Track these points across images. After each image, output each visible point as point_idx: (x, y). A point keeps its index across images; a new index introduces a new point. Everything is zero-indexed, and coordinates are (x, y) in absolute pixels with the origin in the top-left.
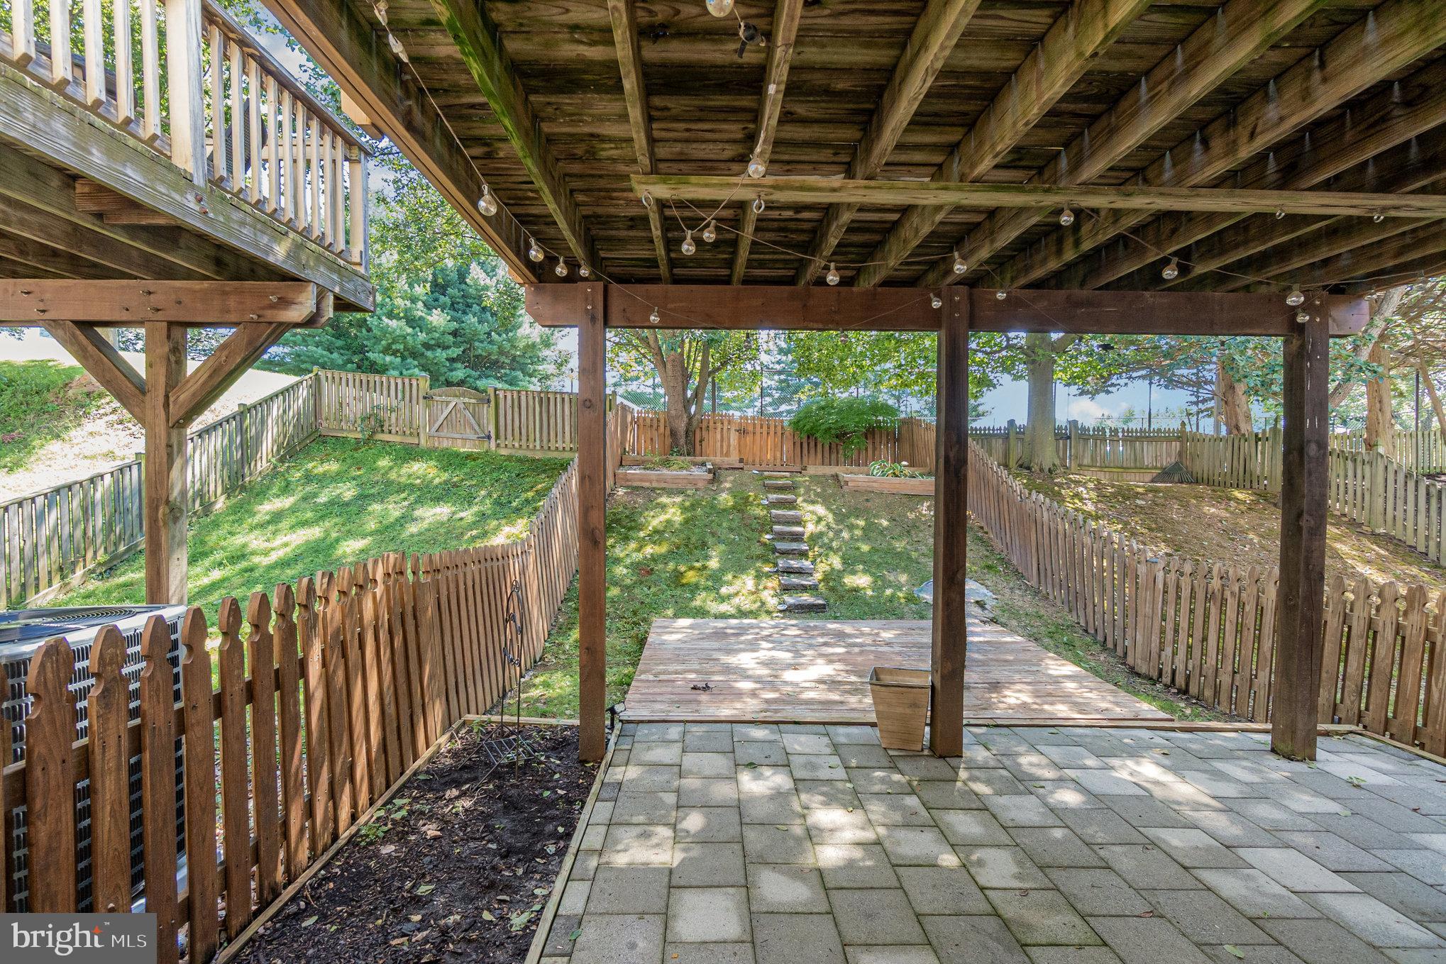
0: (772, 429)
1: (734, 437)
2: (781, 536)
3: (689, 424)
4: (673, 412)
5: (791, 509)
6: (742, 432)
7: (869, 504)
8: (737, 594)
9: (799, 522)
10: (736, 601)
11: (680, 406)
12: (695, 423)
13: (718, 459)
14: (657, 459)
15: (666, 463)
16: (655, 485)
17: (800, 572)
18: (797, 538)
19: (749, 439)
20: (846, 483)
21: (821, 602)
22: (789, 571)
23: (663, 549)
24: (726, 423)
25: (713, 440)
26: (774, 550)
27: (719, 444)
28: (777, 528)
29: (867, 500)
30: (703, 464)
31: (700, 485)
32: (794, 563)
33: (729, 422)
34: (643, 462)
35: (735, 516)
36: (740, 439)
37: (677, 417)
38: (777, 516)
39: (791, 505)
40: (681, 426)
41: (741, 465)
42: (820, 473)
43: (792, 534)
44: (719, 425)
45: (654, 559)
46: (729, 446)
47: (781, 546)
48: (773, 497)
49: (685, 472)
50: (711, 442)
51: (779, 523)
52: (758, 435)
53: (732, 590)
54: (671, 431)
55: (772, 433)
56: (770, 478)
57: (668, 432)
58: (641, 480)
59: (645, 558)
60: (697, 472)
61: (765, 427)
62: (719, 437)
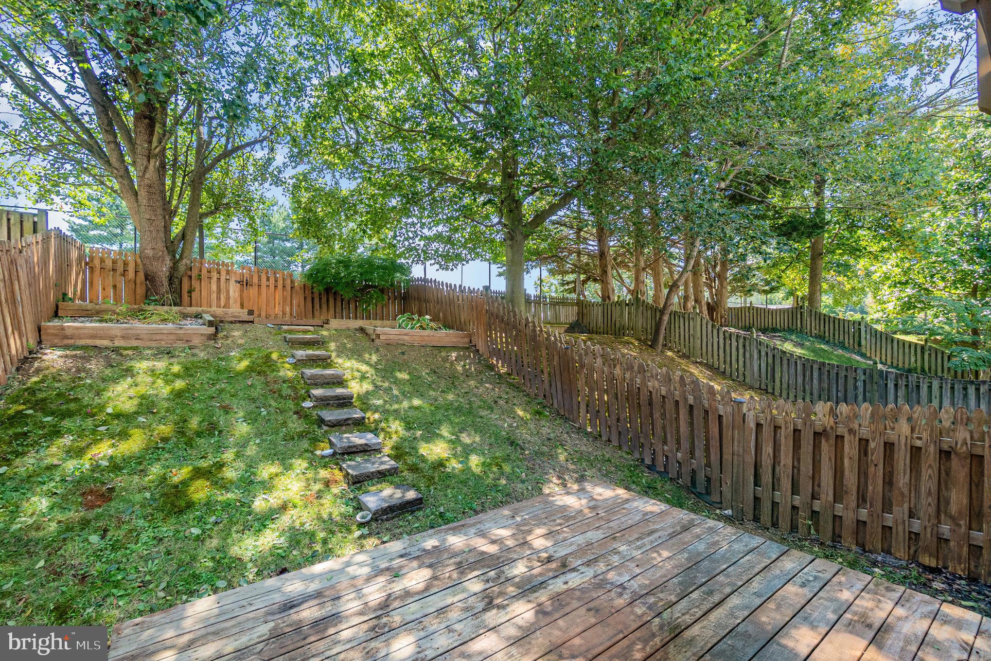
0: (280, 283)
1: (234, 290)
2: (324, 402)
3: (174, 268)
4: (149, 252)
5: (325, 368)
6: (245, 283)
7: (406, 357)
8: (284, 507)
9: (340, 382)
10: (285, 520)
11: (160, 245)
12: (182, 267)
13: (219, 311)
14: (123, 308)
15: (137, 313)
16: (118, 343)
17: (366, 450)
18: (344, 402)
19: (253, 291)
20: (378, 336)
21: (411, 495)
22: (351, 451)
23: (134, 444)
24: (223, 273)
25: (207, 290)
26: (321, 422)
27: (214, 296)
28: (317, 392)
29: (403, 353)
30: (198, 316)
31: (196, 341)
32: (357, 439)
33: (228, 272)
34: (98, 313)
35: (255, 380)
36: (242, 291)
37: (155, 258)
38: (313, 377)
39: (324, 362)
40: (163, 269)
41: (251, 318)
42: (344, 327)
43: (338, 398)
44: (215, 275)
45: (115, 466)
46: (228, 298)
47: (330, 415)
48: (301, 353)
49: (170, 325)
50: (204, 293)
51: (316, 385)
52: (264, 289)
53: (274, 500)
54: (147, 277)
55: (280, 286)
56: (290, 332)
57: (141, 276)
58: (93, 337)
59: (96, 468)
60: (191, 326)
61: (272, 280)
62: (214, 287)
